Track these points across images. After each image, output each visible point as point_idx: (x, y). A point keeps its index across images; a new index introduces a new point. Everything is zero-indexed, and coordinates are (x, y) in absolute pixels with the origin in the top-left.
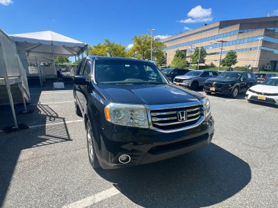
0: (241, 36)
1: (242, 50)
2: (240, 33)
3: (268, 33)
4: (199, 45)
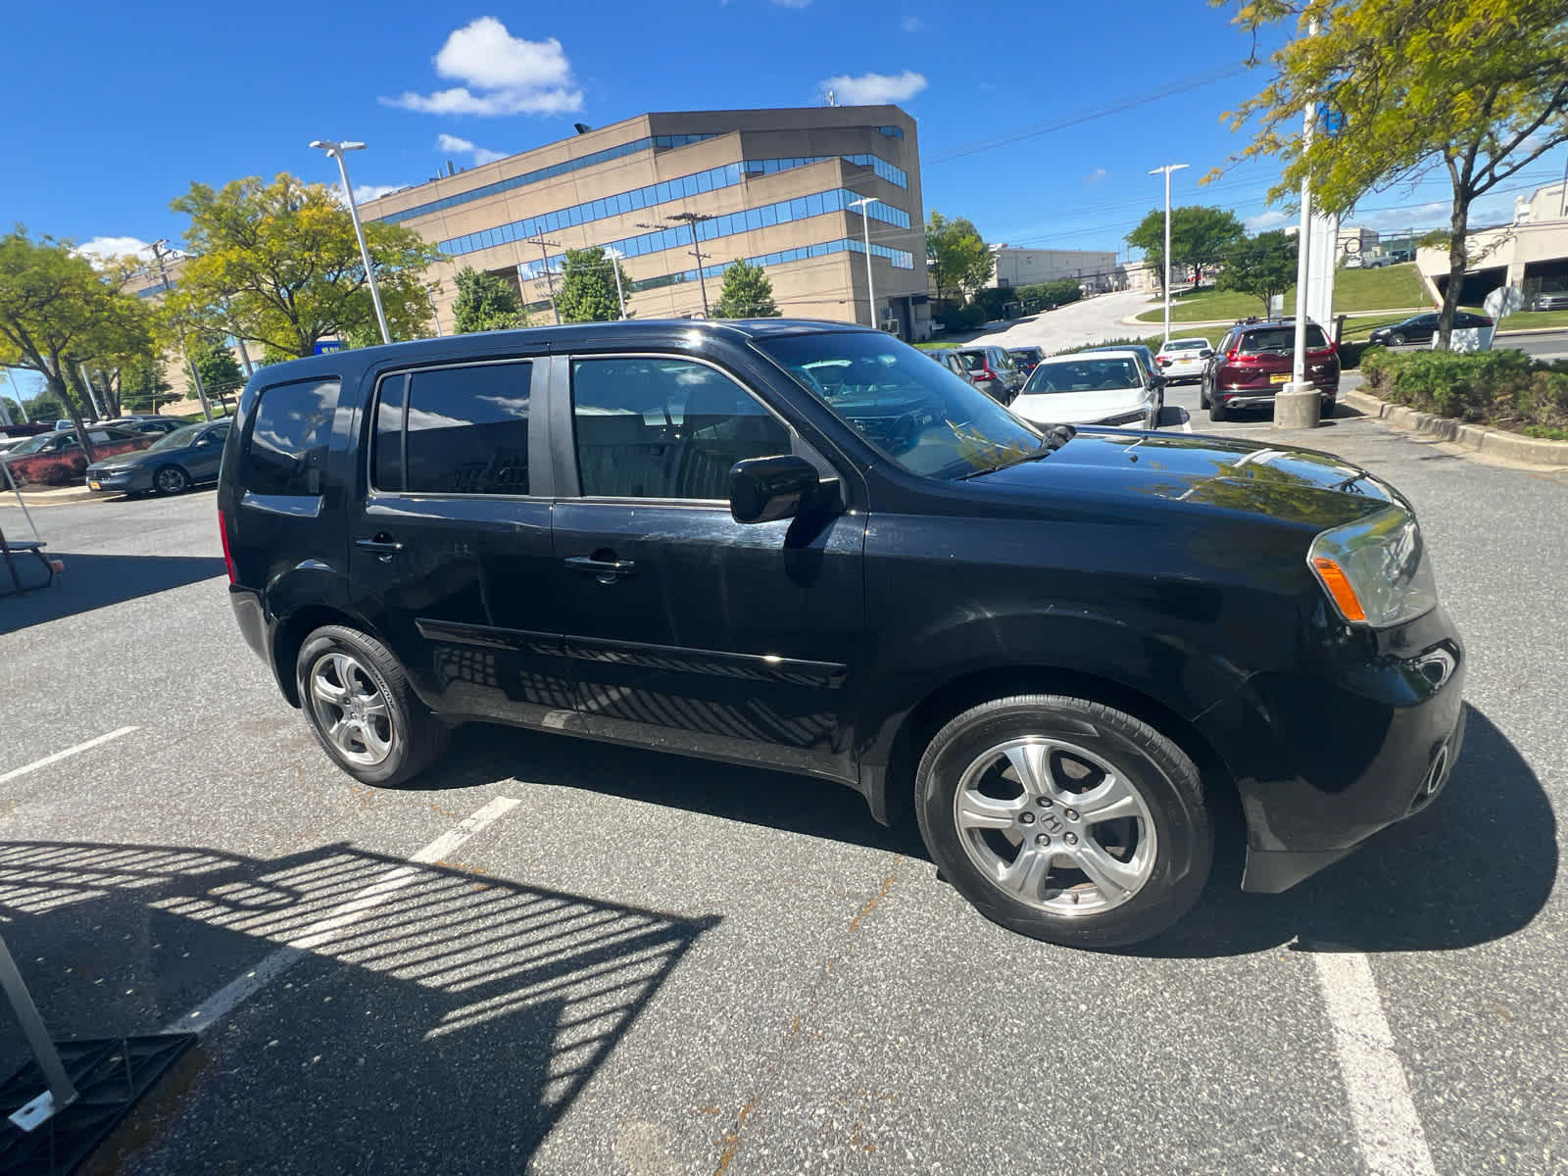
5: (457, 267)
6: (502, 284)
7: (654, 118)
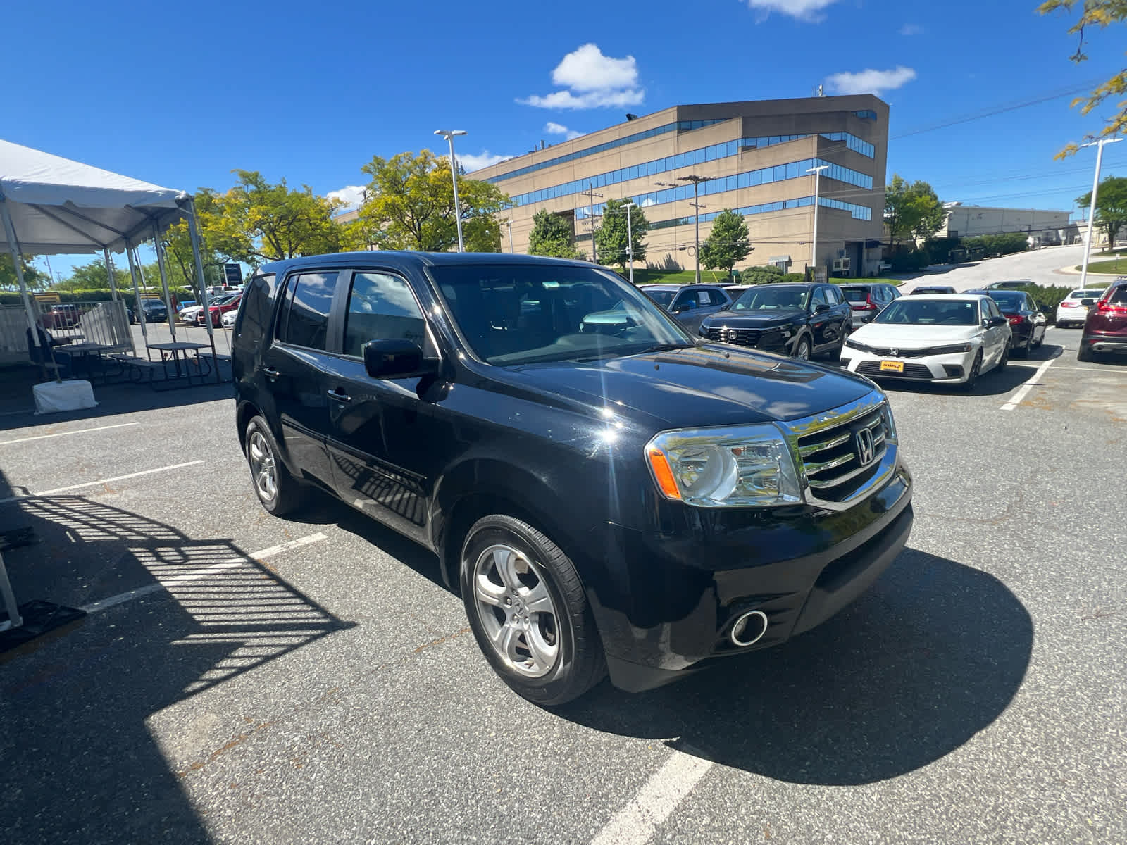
0: (752, 161)
1: (761, 209)
2: (745, 149)
3: (828, 151)
4: (615, 193)
5: (536, 209)
6: (563, 221)
7: (681, 109)
